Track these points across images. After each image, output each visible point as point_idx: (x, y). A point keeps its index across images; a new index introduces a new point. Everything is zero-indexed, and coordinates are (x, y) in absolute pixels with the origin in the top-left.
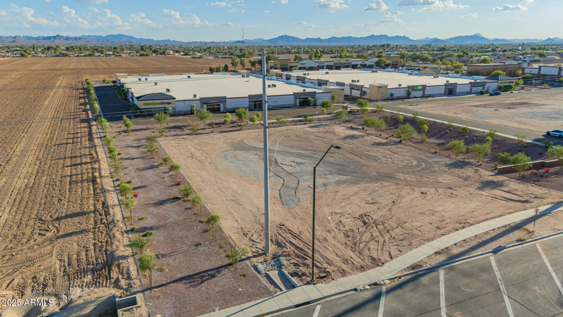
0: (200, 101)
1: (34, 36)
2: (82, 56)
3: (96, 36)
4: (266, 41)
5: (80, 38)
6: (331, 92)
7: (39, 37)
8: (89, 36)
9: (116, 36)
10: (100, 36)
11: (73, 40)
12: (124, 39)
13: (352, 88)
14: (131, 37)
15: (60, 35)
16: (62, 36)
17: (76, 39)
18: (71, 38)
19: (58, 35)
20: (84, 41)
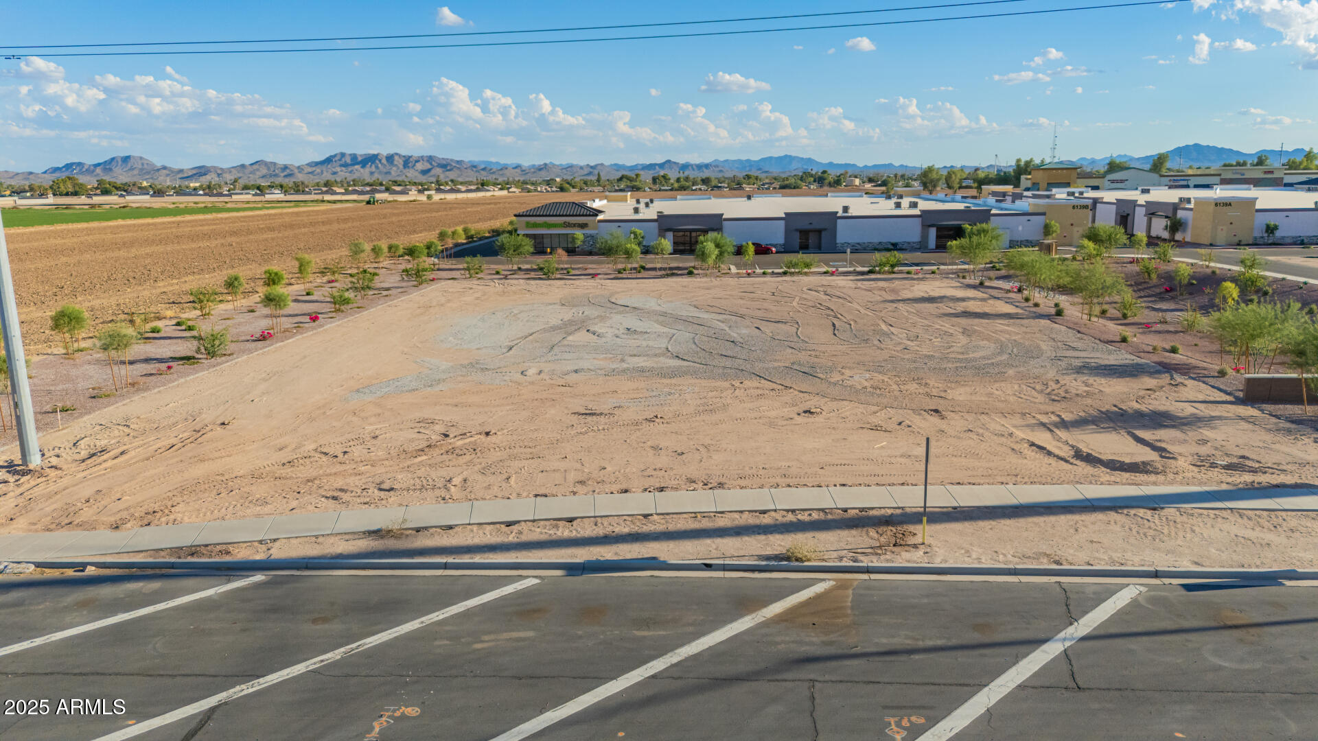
0: (656, 224)
1: (629, 164)
2: (666, 190)
3: (740, 161)
4: (1139, 159)
5: (707, 166)
6: (1044, 214)
7: (637, 165)
8: (726, 161)
9: (780, 159)
10: (748, 161)
11: (693, 170)
12: (795, 165)
13: (1153, 214)
14: (810, 160)
15: (672, 160)
16: (675, 163)
17: (700, 167)
18: (692, 165)
19: (669, 161)
20: (714, 171)
